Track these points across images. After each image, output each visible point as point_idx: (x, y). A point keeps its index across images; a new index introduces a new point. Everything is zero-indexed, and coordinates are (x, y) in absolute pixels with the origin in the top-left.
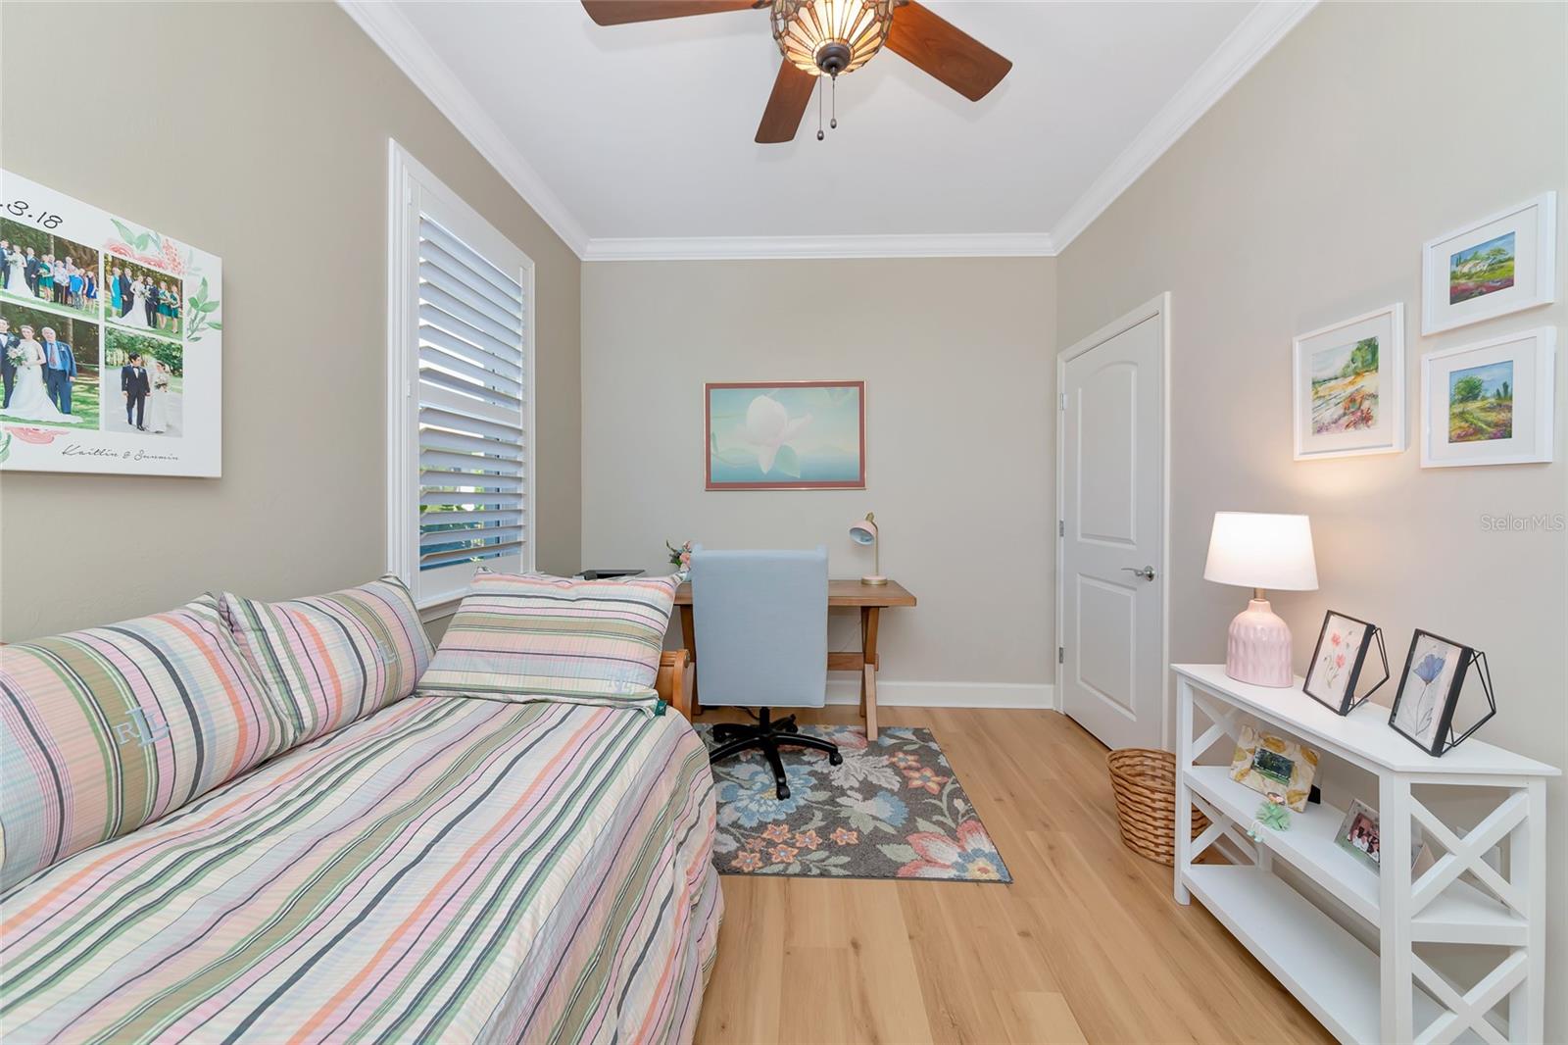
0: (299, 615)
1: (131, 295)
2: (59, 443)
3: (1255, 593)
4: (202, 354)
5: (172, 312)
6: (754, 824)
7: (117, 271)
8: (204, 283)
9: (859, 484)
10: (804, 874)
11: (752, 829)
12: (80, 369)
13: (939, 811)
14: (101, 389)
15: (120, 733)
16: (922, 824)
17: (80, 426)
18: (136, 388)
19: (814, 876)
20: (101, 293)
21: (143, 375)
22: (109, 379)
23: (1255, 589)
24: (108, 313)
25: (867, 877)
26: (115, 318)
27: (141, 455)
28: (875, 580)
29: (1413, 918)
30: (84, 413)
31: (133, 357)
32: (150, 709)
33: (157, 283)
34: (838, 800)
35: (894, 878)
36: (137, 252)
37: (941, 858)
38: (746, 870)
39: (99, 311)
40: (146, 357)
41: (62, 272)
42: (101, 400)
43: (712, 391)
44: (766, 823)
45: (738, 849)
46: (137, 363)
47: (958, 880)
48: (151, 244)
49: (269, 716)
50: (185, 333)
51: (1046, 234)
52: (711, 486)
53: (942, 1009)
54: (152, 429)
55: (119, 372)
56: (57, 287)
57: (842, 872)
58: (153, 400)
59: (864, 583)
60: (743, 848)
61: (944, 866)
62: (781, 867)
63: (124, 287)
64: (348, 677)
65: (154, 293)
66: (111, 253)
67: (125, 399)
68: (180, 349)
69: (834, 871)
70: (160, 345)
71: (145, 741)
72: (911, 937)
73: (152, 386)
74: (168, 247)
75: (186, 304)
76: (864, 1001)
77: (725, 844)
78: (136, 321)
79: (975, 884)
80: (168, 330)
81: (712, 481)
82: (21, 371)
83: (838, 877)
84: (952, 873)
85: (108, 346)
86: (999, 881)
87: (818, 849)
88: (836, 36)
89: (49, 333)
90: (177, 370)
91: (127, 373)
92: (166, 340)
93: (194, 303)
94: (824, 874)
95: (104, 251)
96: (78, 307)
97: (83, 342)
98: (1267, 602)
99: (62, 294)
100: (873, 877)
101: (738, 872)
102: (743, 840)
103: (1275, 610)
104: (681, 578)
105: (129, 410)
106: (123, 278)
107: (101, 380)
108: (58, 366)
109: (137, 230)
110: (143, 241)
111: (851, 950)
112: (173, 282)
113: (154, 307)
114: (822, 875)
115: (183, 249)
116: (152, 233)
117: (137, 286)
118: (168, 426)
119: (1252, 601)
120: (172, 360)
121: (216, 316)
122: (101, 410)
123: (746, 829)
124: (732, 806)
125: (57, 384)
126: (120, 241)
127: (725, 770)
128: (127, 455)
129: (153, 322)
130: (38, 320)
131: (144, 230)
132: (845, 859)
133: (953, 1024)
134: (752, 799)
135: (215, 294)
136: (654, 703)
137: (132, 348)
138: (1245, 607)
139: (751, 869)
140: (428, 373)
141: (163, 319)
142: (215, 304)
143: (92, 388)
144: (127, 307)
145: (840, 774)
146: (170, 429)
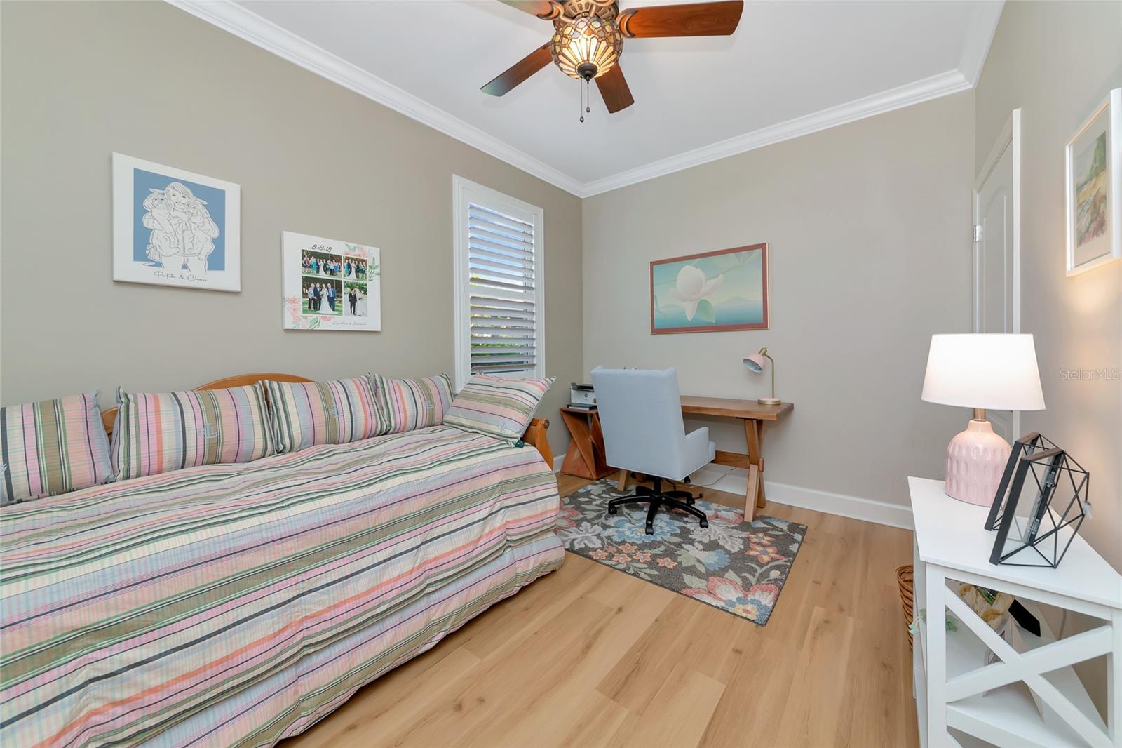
0: (398, 385)
1: (351, 269)
2: (333, 320)
3: (974, 413)
4: (374, 285)
5: (363, 272)
6: (620, 540)
7: (347, 261)
8: (374, 259)
9: (763, 325)
10: (624, 571)
11: (616, 542)
12: (337, 296)
13: (752, 572)
14: (343, 302)
15: (330, 412)
16: (731, 575)
17: (337, 315)
18: (353, 300)
19: (630, 574)
20: (343, 270)
21: (355, 295)
22: (345, 298)
23: (974, 409)
24: (345, 276)
25: (660, 585)
26: (346, 277)
27: (355, 324)
28: (770, 401)
29: (948, 703)
30: (338, 310)
31: (352, 290)
32: (339, 406)
33: (358, 262)
34: (683, 545)
35: (677, 592)
36: (352, 253)
37: (720, 594)
38: (594, 558)
39: (342, 276)
40: (356, 289)
41: (332, 265)
42: (343, 305)
43: (655, 267)
44: (626, 542)
45: (600, 548)
46: (353, 291)
47: (722, 609)
48: (357, 250)
49: (376, 418)
50: (368, 279)
51: (956, 70)
52: (655, 331)
53: (639, 654)
54: (358, 314)
55: (348, 295)
56: (331, 270)
57: (647, 577)
58: (358, 303)
59: (760, 403)
60: (602, 549)
61: (720, 599)
62: (614, 563)
63: (349, 266)
64: (410, 411)
65: (358, 266)
66: (345, 256)
67: (350, 305)
68: (366, 285)
69: (642, 575)
70: (360, 284)
71: (337, 416)
72: (656, 620)
73: (358, 299)
74: (362, 249)
75: (368, 268)
76: (600, 631)
77: (595, 544)
78: (352, 278)
79: (733, 616)
80: (362, 279)
81: (655, 328)
82: (323, 299)
83: (643, 579)
84: (722, 604)
85: (345, 287)
86: (753, 621)
87: (644, 563)
88: (580, 61)
89: (329, 285)
90: (365, 293)
91: (350, 295)
92: (361, 282)
93: (370, 267)
94: (635, 575)
95: (343, 255)
96: (336, 275)
97: (338, 286)
98: (987, 422)
99: (332, 272)
100: (665, 587)
101: (590, 558)
102: (606, 545)
103: (996, 430)
104: (552, 381)
105: (351, 307)
106: (348, 263)
107: (343, 299)
108: (332, 296)
109: (352, 245)
110: (354, 249)
111: (616, 610)
112: (364, 261)
113: (358, 271)
114: (634, 575)
115: (366, 248)
116: (356, 245)
117: (353, 265)
118: (363, 313)
119: (972, 421)
120: (363, 289)
121: (378, 270)
122: (343, 309)
123: (612, 541)
124: (615, 529)
125: (331, 301)
126: (348, 250)
127: (628, 511)
128: (350, 324)
129: (357, 277)
130: (326, 281)
131: (354, 245)
132: (656, 573)
133: (637, 662)
134: (629, 529)
135: (377, 262)
136: (516, 440)
137: (351, 286)
138: (965, 427)
139: (597, 558)
140: (473, 280)
141: (360, 275)
142: (377, 266)
143: (341, 301)
144: (350, 273)
145: (700, 533)
146: (364, 314)
